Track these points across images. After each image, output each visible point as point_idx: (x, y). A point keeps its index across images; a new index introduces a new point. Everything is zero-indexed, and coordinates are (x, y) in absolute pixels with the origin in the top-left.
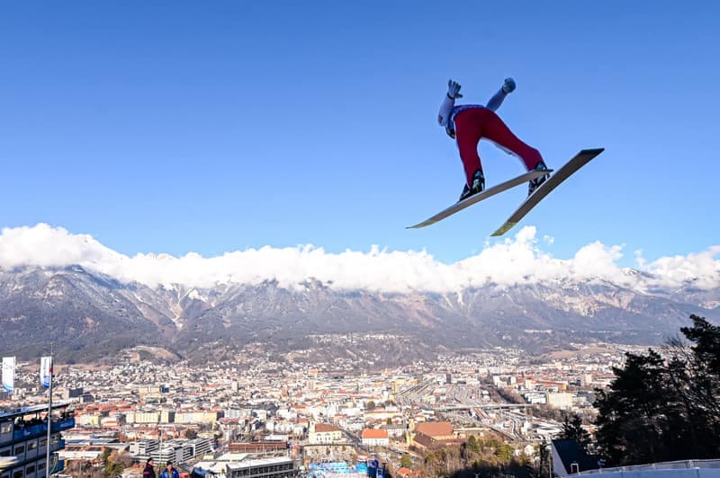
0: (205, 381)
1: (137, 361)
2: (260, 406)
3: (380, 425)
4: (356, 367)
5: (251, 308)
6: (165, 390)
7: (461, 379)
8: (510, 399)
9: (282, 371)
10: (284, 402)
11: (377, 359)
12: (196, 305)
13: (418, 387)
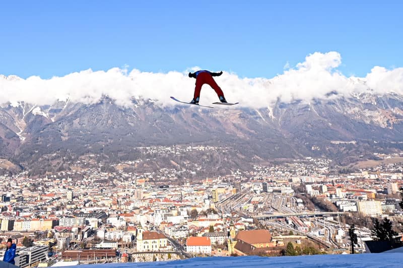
0: (43, 190)
2: (92, 214)
3: (203, 233)
4: (179, 177)
5: (86, 122)
6: (7, 199)
7: (276, 188)
8: (323, 208)
9: (112, 181)
10: (114, 211)
11: (198, 169)
12: (38, 120)
13: (237, 195)
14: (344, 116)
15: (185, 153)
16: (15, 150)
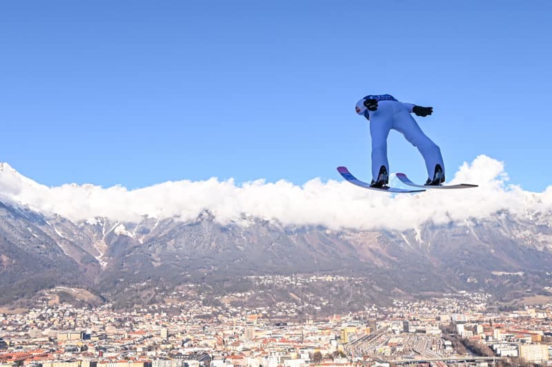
0: (131, 327)
1: (55, 304)
2: (192, 356)
4: (300, 313)
5: (183, 245)
6: (86, 337)
7: (420, 328)
8: (476, 351)
9: (217, 317)
10: (219, 352)
11: (324, 304)
12: (123, 241)
13: (370, 336)
14: (511, 241)
15: (307, 284)
16: (94, 278)
